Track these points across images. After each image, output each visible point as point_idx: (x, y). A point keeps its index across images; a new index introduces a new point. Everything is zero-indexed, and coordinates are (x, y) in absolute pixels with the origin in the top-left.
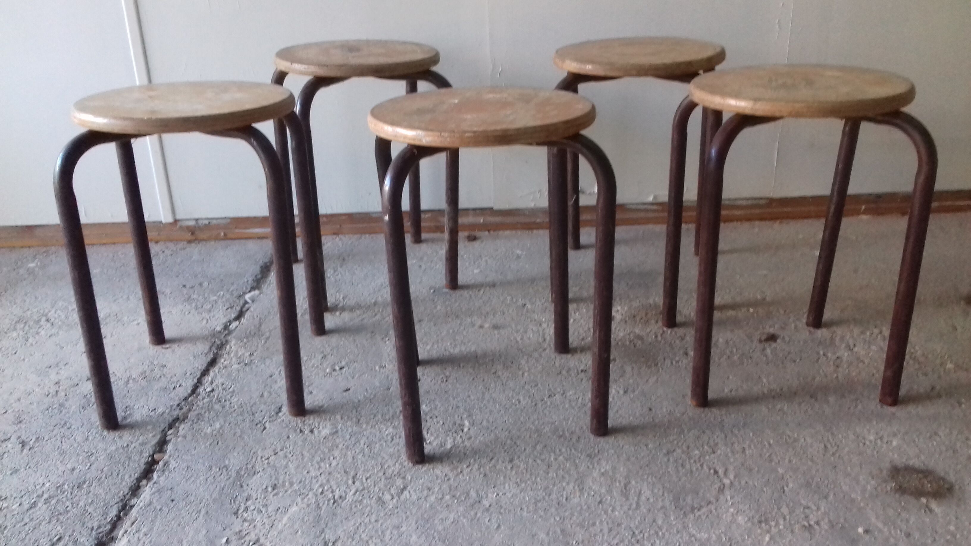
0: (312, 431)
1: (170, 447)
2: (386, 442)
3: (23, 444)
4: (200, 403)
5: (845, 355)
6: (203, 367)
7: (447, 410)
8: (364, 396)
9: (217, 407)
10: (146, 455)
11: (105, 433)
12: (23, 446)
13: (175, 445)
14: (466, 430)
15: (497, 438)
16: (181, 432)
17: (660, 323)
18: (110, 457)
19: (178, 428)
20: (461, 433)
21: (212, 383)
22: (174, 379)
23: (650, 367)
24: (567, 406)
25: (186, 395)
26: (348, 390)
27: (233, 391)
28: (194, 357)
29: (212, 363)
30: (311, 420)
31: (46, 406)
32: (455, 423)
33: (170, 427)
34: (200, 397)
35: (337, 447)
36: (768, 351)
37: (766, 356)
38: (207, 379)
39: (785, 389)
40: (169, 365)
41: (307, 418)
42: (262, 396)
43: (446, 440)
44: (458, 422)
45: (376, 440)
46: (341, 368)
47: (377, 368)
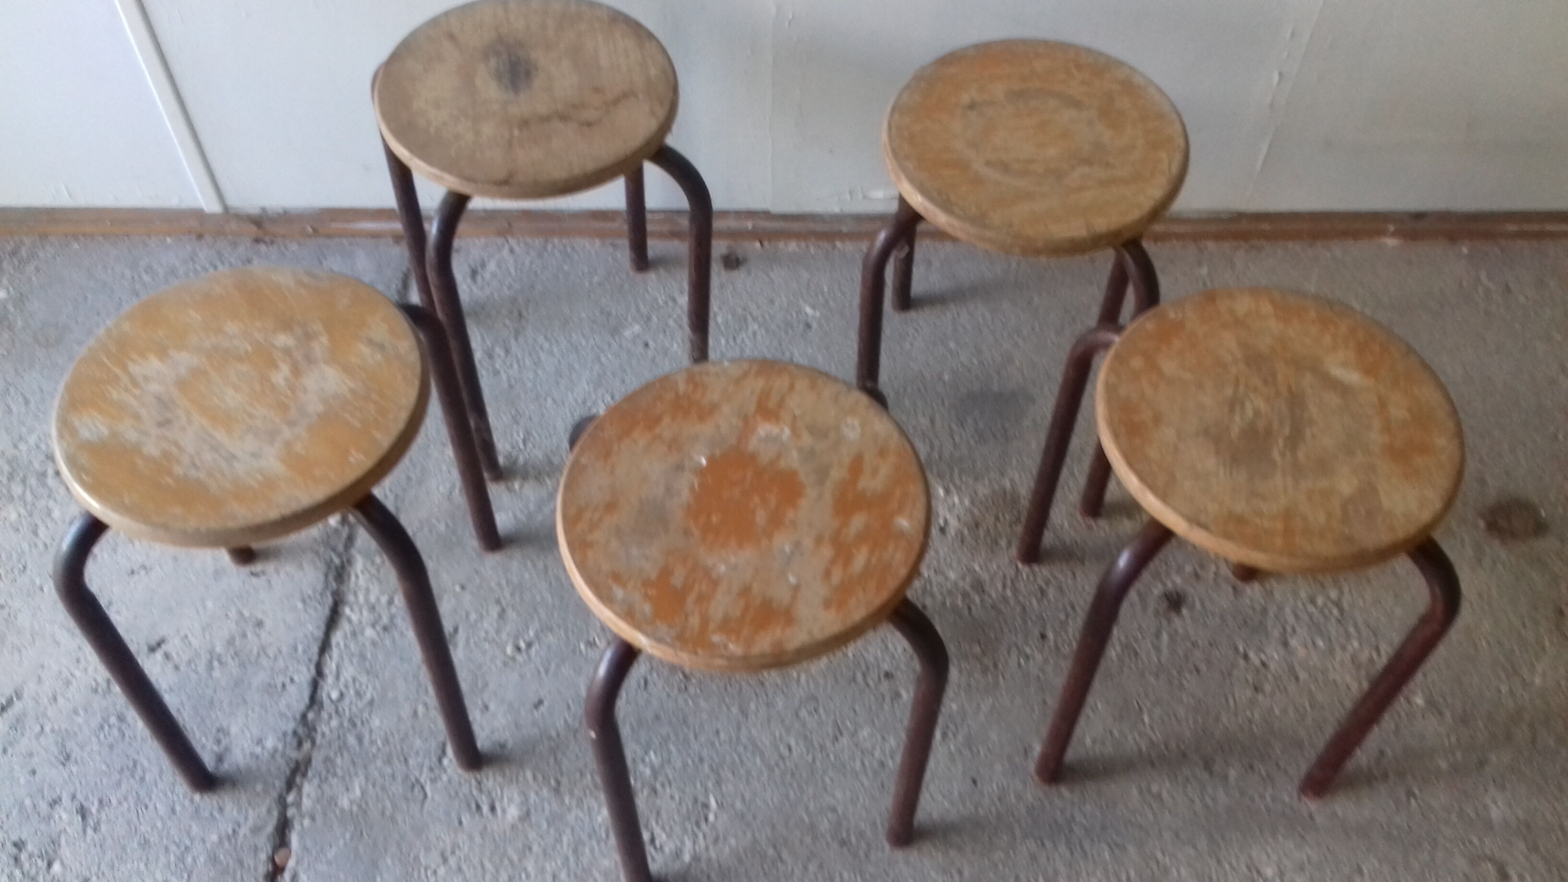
0: (493, 809)
1: (294, 839)
2: (598, 842)
3: (83, 812)
4: (326, 730)
5: (1274, 654)
6: (320, 633)
7: (685, 765)
8: (566, 721)
9: (352, 740)
10: (263, 856)
11: (197, 797)
12: (84, 817)
13: (301, 837)
14: (711, 817)
15: (755, 841)
16: (307, 803)
17: (1014, 551)
18: (213, 859)
19: (300, 789)
20: (703, 825)
21: (337, 677)
22: (281, 663)
23: (985, 671)
24: (858, 765)
25: (302, 707)
26: (540, 702)
27: (371, 703)
28: (304, 601)
29: (333, 619)
30: (491, 779)
31: (98, 719)
32: (696, 801)
33: (290, 784)
34: (325, 715)
35: (530, 849)
36: (1165, 637)
37: (1158, 649)
38: (330, 667)
39: (1173, 745)
40: (268, 623)
41: (483, 773)
42: (415, 713)
43: (683, 843)
44: (701, 798)
45: (584, 837)
46: (529, 645)
47: (582, 647)
